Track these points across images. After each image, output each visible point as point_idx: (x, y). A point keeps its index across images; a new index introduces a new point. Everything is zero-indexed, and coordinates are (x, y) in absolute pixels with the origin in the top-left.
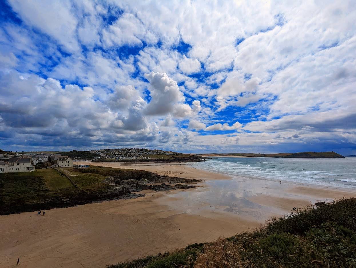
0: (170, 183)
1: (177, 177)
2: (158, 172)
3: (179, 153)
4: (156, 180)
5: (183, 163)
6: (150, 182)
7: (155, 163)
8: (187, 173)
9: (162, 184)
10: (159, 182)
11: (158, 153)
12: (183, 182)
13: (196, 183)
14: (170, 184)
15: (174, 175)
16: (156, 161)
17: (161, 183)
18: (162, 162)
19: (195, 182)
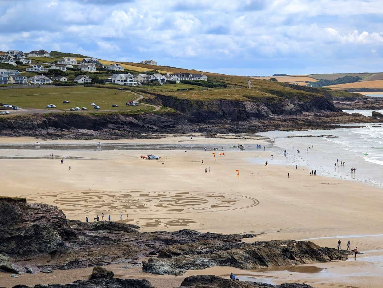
0: (147, 268)
1: (190, 227)
2: (64, 201)
3: (199, 74)
4: (53, 254)
5: (230, 140)
6: (14, 266)
7: (41, 142)
8: (256, 203)
9: (93, 277)
10: (75, 264)
11: (59, 73)
12: (232, 262)
13: (318, 265)
14: (148, 276)
15: (173, 217)
16: (51, 130)
17: (90, 271)
18: (91, 137)
19: (310, 263)
